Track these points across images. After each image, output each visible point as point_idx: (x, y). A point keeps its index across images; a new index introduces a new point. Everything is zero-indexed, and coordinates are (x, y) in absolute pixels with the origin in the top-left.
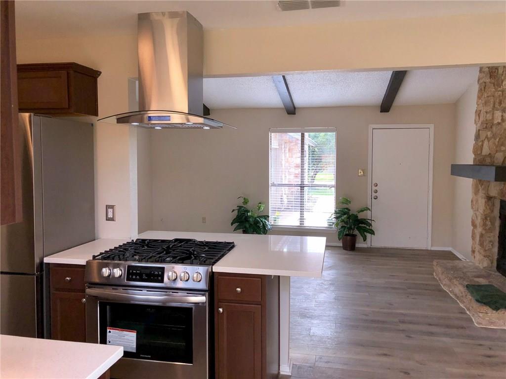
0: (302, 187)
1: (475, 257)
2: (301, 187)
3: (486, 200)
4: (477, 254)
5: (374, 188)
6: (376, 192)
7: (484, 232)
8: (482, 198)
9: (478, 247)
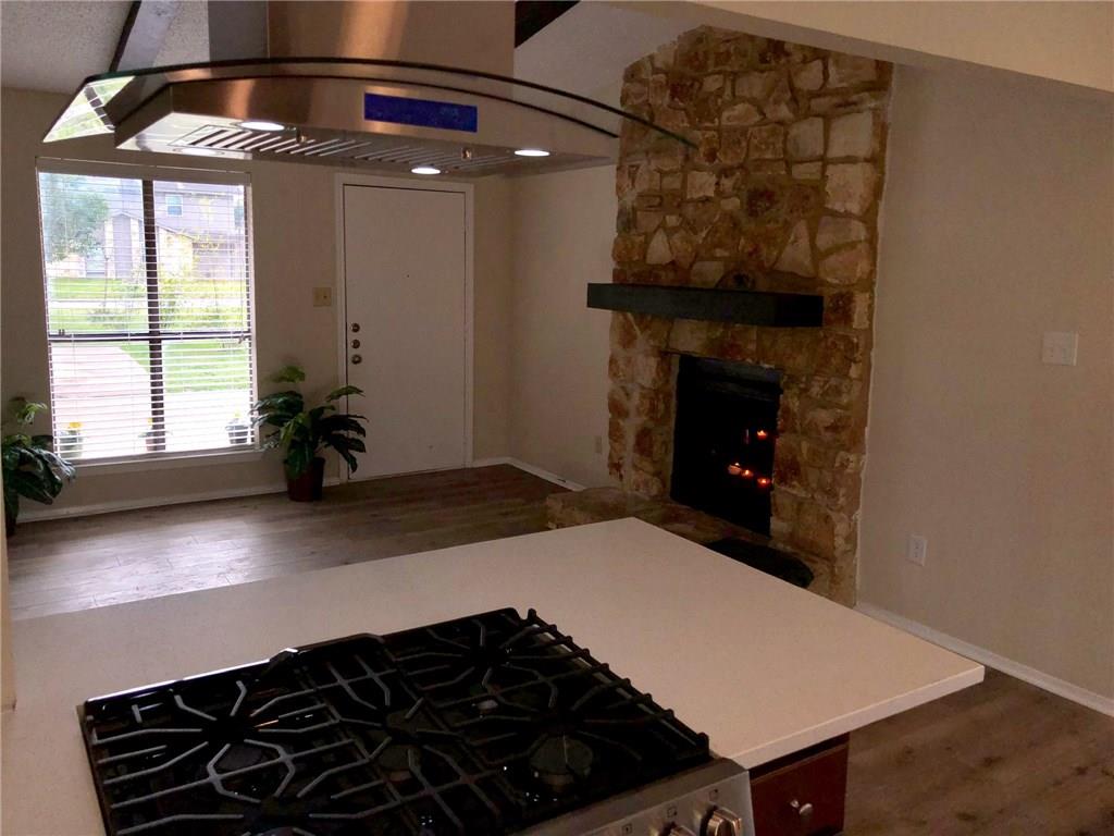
0: (154, 340)
1: (621, 476)
2: (151, 341)
3: (659, 359)
4: (627, 470)
5: (353, 336)
6: (356, 344)
7: (651, 425)
8: (647, 356)
9: (629, 455)
